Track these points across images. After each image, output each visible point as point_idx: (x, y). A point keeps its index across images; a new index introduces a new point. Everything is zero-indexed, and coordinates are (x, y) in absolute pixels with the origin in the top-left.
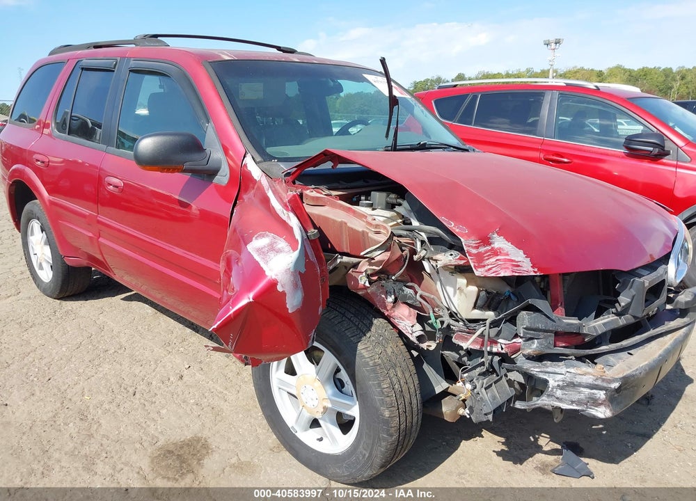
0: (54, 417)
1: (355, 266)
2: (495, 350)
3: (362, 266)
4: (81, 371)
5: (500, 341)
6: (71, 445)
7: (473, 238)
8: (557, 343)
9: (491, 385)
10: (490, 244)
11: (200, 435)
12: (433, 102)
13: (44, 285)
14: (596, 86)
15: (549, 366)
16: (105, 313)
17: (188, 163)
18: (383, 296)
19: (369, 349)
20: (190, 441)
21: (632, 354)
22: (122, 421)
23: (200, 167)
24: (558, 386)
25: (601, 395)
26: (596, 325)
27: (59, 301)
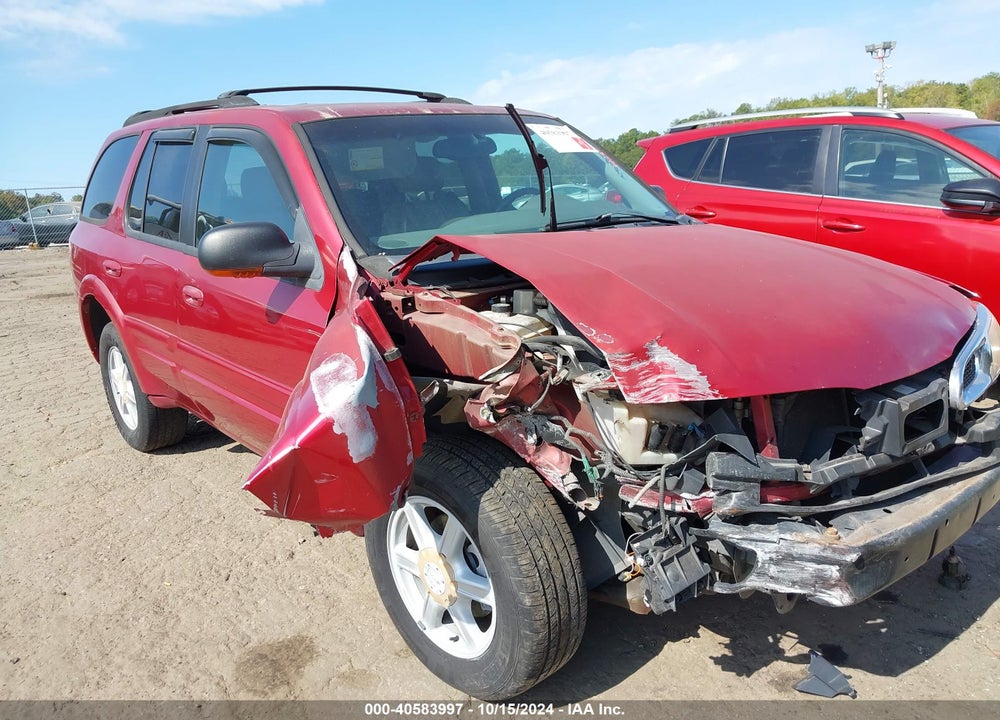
0: (123, 609)
1: (476, 395)
2: (678, 508)
3: (485, 395)
4: (164, 548)
5: (684, 495)
6: (139, 646)
7: (620, 350)
8: (769, 497)
9: (672, 560)
10: (648, 358)
11: (304, 634)
12: (663, 152)
13: (129, 435)
14: (898, 114)
15: (756, 531)
16: (205, 470)
17: (268, 264)
18: (521, 435)
19: (500, 510)
20: (290, 641)
21: (889, 512)
22: (207, 615)
23: (285, 268)
24: (771, 559)
25: (833, 571)
26: (824, 470)
27: (148, 455)
